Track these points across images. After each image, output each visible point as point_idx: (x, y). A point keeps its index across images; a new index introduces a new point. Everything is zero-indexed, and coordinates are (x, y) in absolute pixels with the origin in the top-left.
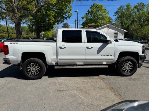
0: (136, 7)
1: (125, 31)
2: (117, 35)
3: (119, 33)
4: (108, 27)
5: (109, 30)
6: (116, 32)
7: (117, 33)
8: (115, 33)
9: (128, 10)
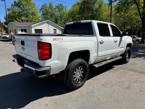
0: (57, 7)
1: (62, 28)
2: (56, 31)
3: (57, 30)
4: (48, 23)
5: (48, 26)
6: (55, 28)
7: (56, 30)
8: (54, 30)
9: (51, 8)
